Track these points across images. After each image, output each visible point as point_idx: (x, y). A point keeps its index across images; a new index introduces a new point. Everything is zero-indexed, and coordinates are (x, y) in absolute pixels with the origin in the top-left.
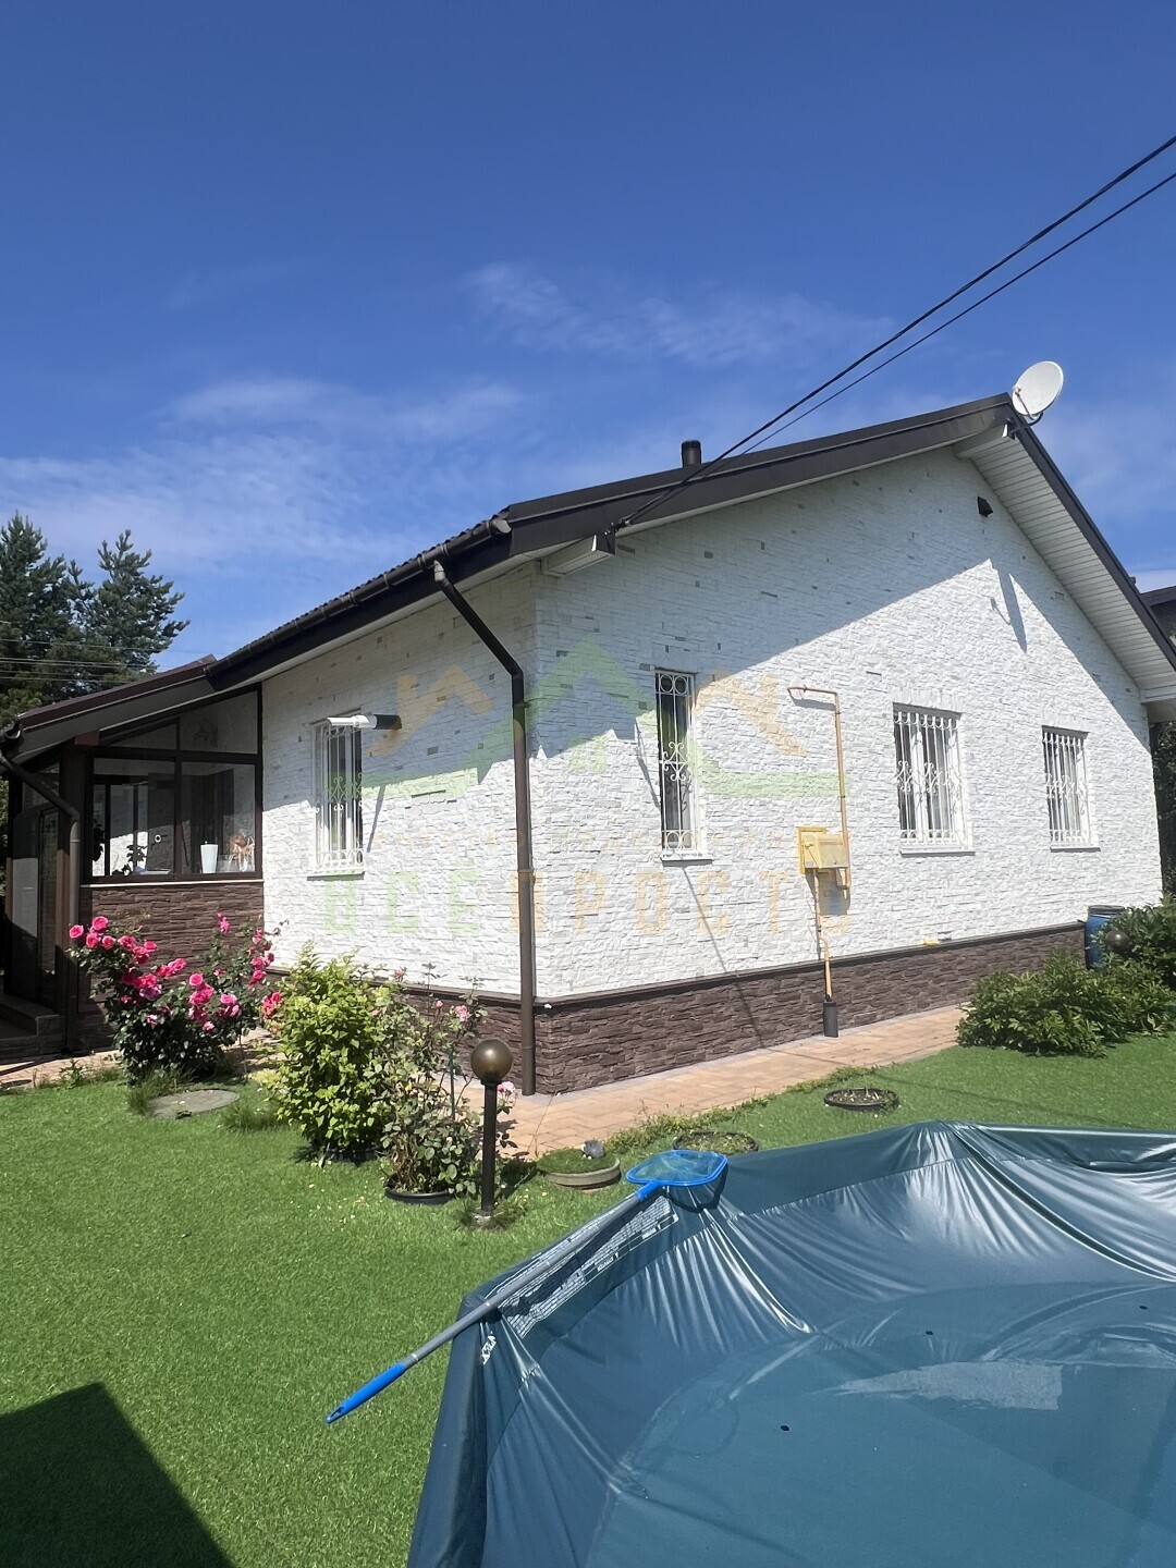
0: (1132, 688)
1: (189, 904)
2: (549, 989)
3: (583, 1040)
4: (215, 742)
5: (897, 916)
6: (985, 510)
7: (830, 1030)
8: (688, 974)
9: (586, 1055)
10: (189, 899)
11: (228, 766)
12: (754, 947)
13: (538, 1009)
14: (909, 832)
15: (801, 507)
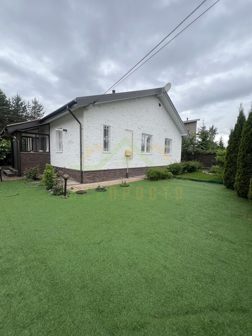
0: (180, 133)
1: (38, 156)
2: (84, 169)
3: (89, 177)
4: (43, 132)
5: (139, 163)
6: (160, 105)
7: (127, 177)
8: (106, 169)
9: (89, 179)
10: (38, 155)
11: (45, 136)
12: (117, 166)
13: (82, 172)
14: (143, 151)
15: (129, 102)
